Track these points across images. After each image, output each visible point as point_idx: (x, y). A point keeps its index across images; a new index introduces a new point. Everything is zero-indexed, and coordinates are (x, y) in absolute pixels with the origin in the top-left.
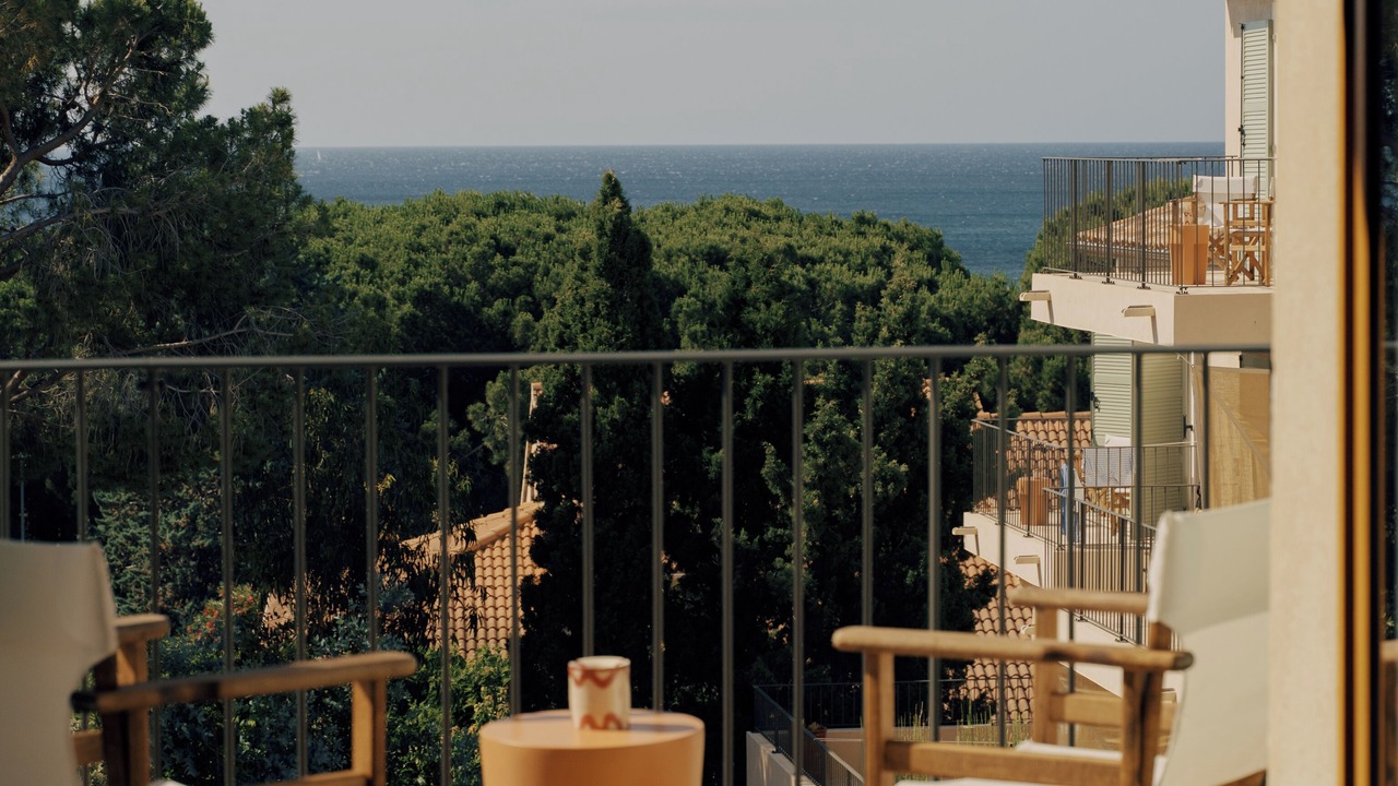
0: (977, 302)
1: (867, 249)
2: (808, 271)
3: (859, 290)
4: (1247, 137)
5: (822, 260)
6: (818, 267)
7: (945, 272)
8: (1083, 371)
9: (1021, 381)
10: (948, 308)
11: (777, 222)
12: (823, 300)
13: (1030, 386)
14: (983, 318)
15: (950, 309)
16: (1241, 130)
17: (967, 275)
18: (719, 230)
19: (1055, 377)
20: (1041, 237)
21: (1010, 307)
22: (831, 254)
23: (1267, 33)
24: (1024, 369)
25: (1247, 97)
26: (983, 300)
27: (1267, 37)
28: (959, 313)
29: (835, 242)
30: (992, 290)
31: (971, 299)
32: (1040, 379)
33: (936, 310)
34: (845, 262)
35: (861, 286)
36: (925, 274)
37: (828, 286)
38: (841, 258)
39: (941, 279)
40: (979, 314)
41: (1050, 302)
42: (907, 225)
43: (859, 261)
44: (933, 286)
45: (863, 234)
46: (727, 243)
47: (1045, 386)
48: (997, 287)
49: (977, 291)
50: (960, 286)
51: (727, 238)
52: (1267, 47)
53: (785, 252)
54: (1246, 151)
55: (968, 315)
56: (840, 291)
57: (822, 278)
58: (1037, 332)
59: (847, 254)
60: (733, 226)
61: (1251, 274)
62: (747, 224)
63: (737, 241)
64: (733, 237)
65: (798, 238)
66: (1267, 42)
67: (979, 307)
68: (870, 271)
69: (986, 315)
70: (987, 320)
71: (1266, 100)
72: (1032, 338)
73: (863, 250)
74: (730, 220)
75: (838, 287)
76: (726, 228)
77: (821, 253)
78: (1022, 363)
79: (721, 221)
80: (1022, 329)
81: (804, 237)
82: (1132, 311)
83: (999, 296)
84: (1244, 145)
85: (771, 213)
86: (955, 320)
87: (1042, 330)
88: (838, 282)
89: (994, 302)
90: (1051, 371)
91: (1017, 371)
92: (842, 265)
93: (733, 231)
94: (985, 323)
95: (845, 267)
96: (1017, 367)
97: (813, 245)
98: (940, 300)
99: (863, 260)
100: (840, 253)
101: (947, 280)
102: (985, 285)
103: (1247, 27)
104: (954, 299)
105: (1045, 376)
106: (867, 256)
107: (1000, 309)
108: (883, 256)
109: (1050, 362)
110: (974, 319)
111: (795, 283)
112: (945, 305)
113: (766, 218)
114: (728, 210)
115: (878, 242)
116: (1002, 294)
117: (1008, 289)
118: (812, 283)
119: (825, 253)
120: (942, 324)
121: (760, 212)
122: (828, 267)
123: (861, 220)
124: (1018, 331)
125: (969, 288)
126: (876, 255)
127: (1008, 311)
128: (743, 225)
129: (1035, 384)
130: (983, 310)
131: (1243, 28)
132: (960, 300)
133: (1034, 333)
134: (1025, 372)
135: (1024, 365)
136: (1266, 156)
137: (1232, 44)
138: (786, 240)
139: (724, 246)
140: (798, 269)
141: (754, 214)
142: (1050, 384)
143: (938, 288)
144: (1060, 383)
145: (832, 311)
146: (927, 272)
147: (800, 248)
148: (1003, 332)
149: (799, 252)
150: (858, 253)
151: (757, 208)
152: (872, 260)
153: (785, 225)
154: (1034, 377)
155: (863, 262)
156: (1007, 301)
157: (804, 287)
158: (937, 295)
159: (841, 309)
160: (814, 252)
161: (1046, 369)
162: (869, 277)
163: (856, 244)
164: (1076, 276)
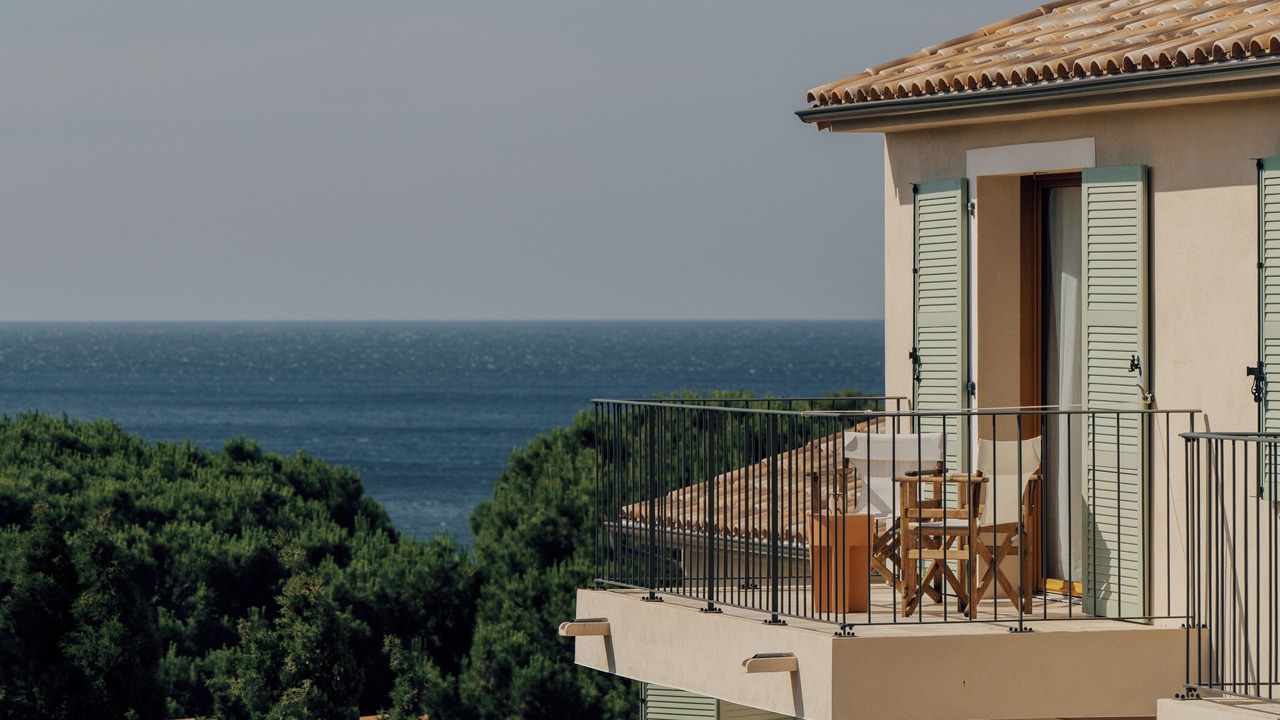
0: (411, 578)
1: (242, 499)
2: (152, 533)
3: (232, 565)
4: (923, 367)
5: (172, 516)
6: (167, 527)
7: (361, 534)
8: (572, 684)
9: (479, 700)
10: (364, 589)
11: (103, 457)
12: (175, 580)
13: (492, 708)
14: (420, 603)
15: (368, 590)
16: (914, 357)
17: (393, 537)
18: (13, 469)
19: (531, 694)
20: (506, 479)
21: (460, 586)
22: (186, 506)
23: (958, 200)
24: (483, 683)
25: (922, 302)
26: (420, 575)
27: (958, 207)
28: (382, 597)
29: (192, 487)
30: (433, 560)
31: (402, 574)
32: (508, 697)
33: (346, 592)
34: (207, 519)
35: (237, 559)
36: (330, 537)
37: (185, 559)
38: (201, 512)
39: (354, 544)
40: (414, 597)
41: (608, 639)
42: (305, 461)
43: (230, 517)
44: (342, 555)
45: (239, 475)
46: (28, 490)
47: (515, 708)
48: (440, 556)
49: (410, 562)
50: (384, 554)
51: (27, 483)
52: (958, 222)
53: (115, 503)
54: (922, 390)
55: (397, 599)
56: (202, 569)
57: (175, 545)
58: (503, 625)
59: (211, 506)
60: (36, 463)
61: (938, 595)
62: (58, 460)
63: (43, 488)
64: (36, 480)
65: (136, 481)
66: (958, 214)
67: (413, 586)
68: (246, 533)
69: (424, 599)
70: (425, 607)
71: (958, 308)
72: (495, 635)
73: (236, 500)
74: (31, 453)
75: (201, 561)
76: (25, 467)
77: (171, 505)
78: (480, 672)
79: (17, 456)
80: (479, 621)
81: (146, 480)
82: (760, 663)
83: (442, 569)
84: (918, 379)
85: (96, 442)
86: (376, 607)
87: (510, 623)
88: (198, 552)
89: (437, 578)
90: (524, 685)
91: (472, 685)
92: (203, 525)
93: (36, 470)
94: (423, 611)
95: (208, 527)
96: (472, 679)
97: (160, 492)
98: (353, 577)
99: (235, 515)
100: (201, 504)
101: (364, 548)
102: (422, 553)
103: (922, 188)
104: (374, 574)
105: (515, 693)
106: (242, 509)
107: (445, 590)
108: (265, 510)
109: (524, 672)
110: (405, 605)
111: (136, 552)
112: (360, 584)
113: (85, 450)
114: (27, 438)
115: (258, 486)
116: (447, 566)
117: (457, 558)
118: (159, 552)
119: (178, 503)
120: (356, 614)
121: (76, 441)
122: (183, 528)
123: (238, 453)
124: (472, 623)
125: (399, 557)
126: (257, 509)
127: (458, 593)
128: (51, 460)
129: (500, 705)
130: (419, 591)
131: (916, 190)
132: (384, 576)
133: (498, 628)
134: (485, 688)
135: (482, 676)
136: (957, 407)
137: (897, 216)
138: (119, 485)
139: (22, 495)
140: (137, 530)
141: (66, 444)
142: (523, 705)
143: (350, 559)
144: (537, 704)
145: (191, 599)
146: (334, 534)
147: (138, 497)
148: (449, 624)
149: (138, 503)
150: (228, 504)
151: (71, 435)
152: (249, 515)
153: (116, 462)
154: (498, 695)
155: (236, 519)
156: (456, 577)
157: (149, 559)
158: (349, 570)
159: (205, 597)
160: (160, 503)
161: (517, 682)
162: (245, 542)
163: (223, 489)
164: (652, 598)
